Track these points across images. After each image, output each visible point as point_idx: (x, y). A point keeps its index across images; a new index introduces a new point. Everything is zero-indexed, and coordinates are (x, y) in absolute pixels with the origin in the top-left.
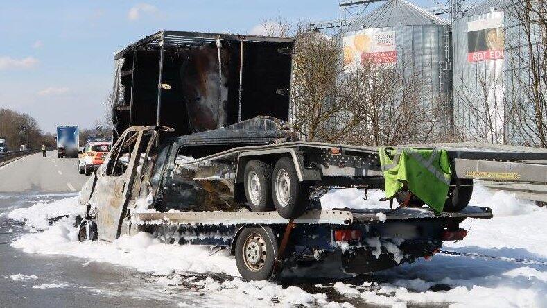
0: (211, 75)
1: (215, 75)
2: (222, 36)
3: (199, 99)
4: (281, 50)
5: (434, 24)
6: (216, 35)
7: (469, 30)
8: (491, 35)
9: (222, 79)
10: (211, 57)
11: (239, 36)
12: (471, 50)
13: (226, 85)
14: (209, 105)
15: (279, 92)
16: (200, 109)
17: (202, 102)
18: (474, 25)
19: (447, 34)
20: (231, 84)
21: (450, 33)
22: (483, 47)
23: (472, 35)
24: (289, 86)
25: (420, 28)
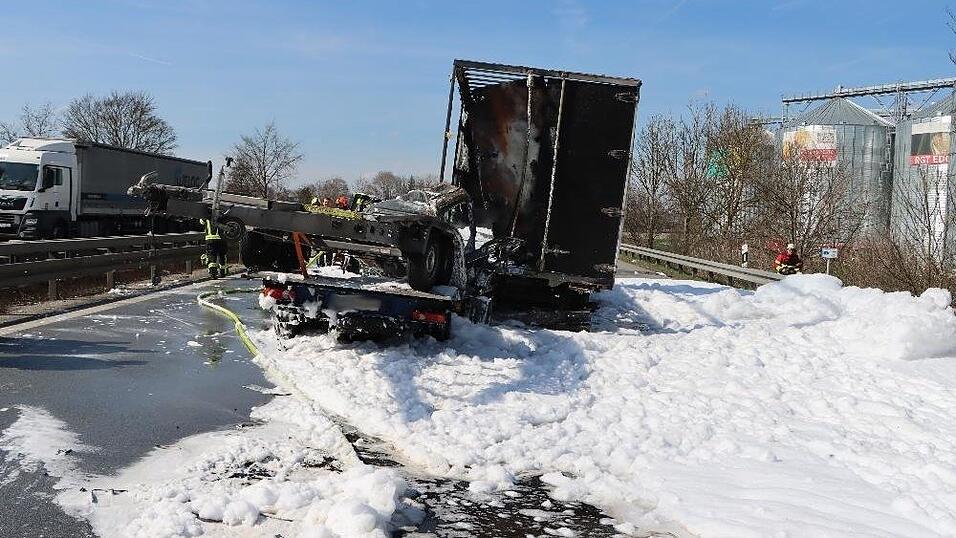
0: (516, 123)
1: (523, 124)
2: (534, 70)
3: (496, 156)
4: (620, 96)
5: (877, 125)
6: (527, 69)
7: (913, 133)
8: (936, 139)
9: (532, 130)
10: (518, 100)
11: (560, 72)
12: (914, 153)
13: (537, 140)
14: (510, 166)
15: (613, 153)
16: (495, 170)
17: (500, 159)
18: (918, 129)
19: (890, 137)
20: (543, 139)
21: (894, 136)
22: (927, 151)
23: (916, 138)
24: (627, 147)
25: (863, 128)
